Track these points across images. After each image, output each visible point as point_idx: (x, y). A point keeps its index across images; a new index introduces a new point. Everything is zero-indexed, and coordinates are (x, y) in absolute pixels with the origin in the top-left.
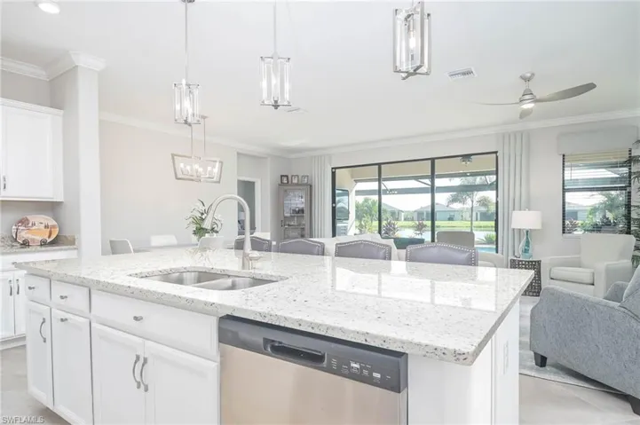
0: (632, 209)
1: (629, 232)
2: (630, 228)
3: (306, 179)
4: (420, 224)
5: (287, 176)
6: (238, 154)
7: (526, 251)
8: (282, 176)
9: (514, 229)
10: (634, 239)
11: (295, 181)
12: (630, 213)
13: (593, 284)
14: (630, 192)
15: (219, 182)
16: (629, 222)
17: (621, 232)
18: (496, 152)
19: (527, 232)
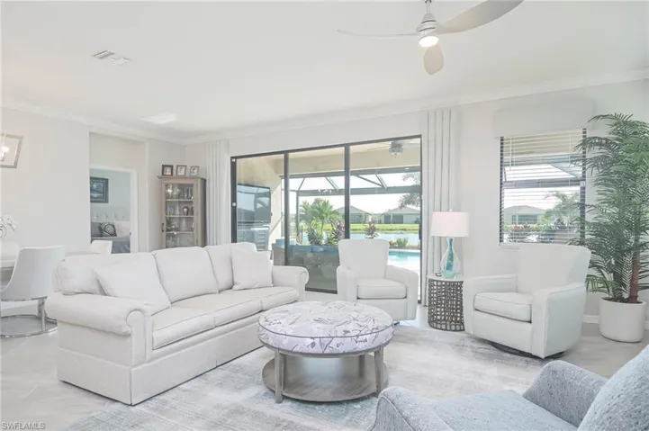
0: (587, 210)
1: (581, 243)
2: (583, 236)
3: (196, 171)
4: (371, 228)
5: (172, 167)
6: (91, 134)
7: (449, 267)
8: (164, 166)
9: (433, 237)
10: (589, 252)
11: (181, 173)
12: (584, 216)
13: (530, 322)
14: (583, 188)
15: (15, 167)
16: (583, 228)
17: (572, 242)
18: (420, 136)
19: (451, 240)
